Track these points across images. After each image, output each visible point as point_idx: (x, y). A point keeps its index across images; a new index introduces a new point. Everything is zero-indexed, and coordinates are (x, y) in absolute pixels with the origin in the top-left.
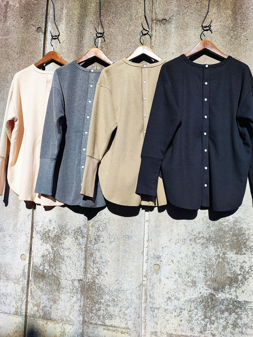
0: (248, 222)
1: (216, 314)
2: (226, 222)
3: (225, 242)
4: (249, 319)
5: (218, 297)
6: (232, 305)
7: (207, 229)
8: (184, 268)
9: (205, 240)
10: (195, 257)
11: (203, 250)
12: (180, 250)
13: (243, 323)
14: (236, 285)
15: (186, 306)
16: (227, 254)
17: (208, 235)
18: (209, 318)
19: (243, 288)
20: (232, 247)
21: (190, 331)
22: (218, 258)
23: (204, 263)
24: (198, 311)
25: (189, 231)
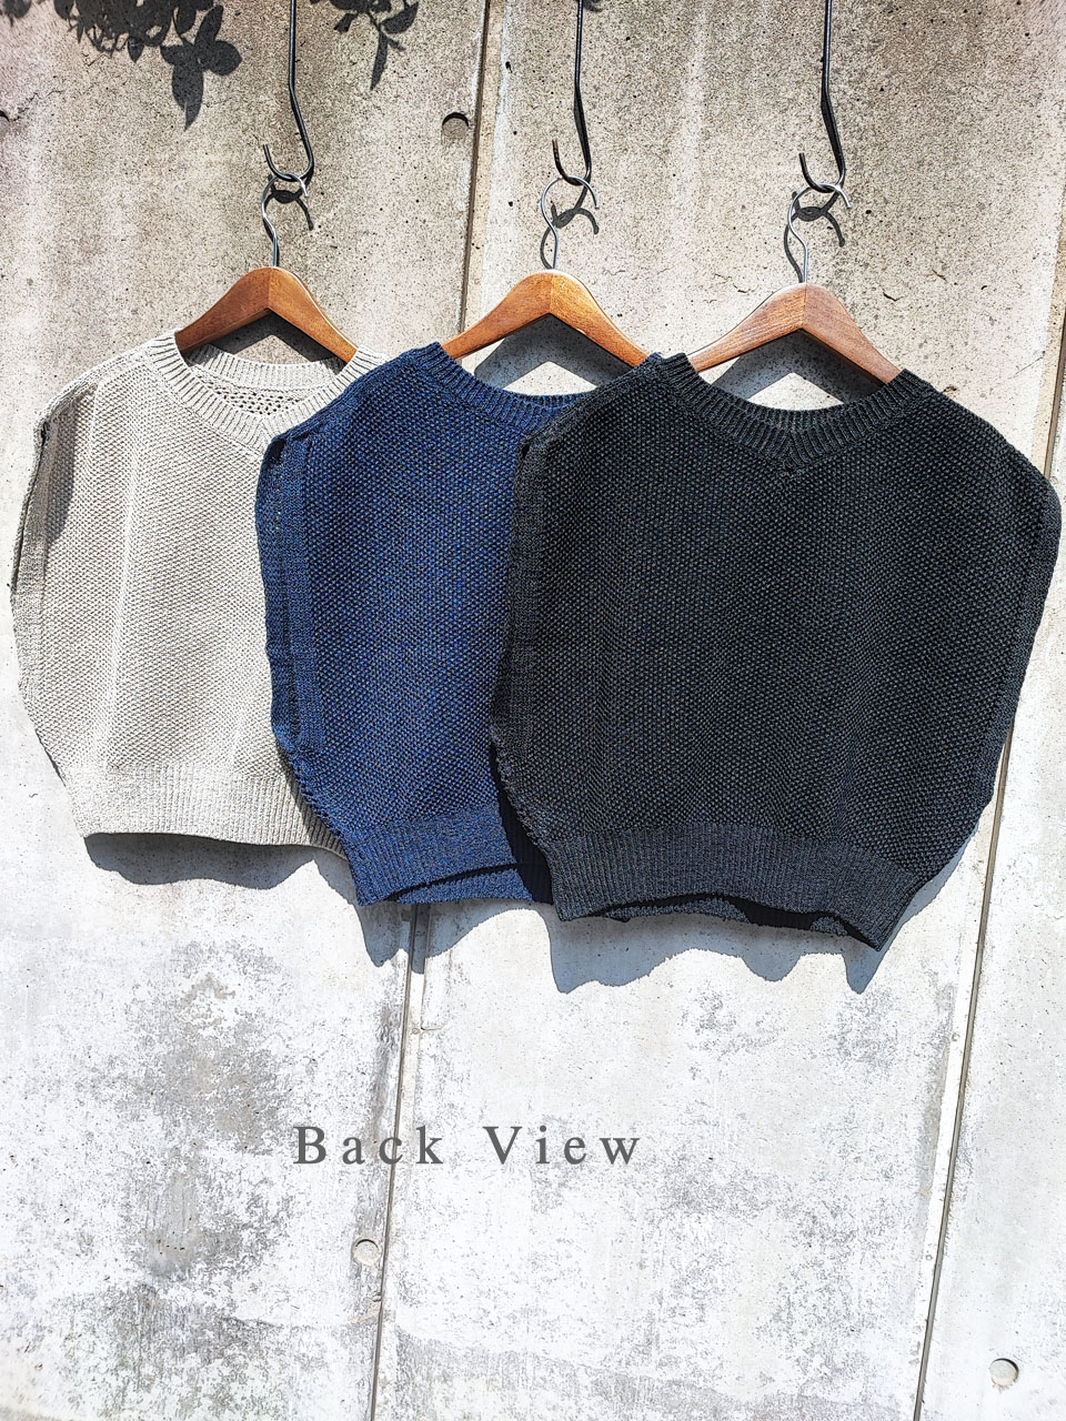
0: (290, 1035)
1: (158, 1355)
2: (211, 1028)
3: (202, 1101)
4: (269, 1384)
5: (167, 1297)
6: (213, 1330)
7: (141, 1050)
8: (55, 1189)
9: (130, 1090)
10: (94, 1152)
11: (122, 1127)
12: (41, 1119)
13: (248, 1395)
14: (232, 1262)
15: (56, 1319)
16: (207, 1148)
17: (144, 1072)
18: (134, 1369)
19: (255, 1276)
20: (226, 1124)
21: (67, 1404)
22: (174, 1160)
23: (122, 1175)
24: (97, 1342)
25: (73, 1053)
